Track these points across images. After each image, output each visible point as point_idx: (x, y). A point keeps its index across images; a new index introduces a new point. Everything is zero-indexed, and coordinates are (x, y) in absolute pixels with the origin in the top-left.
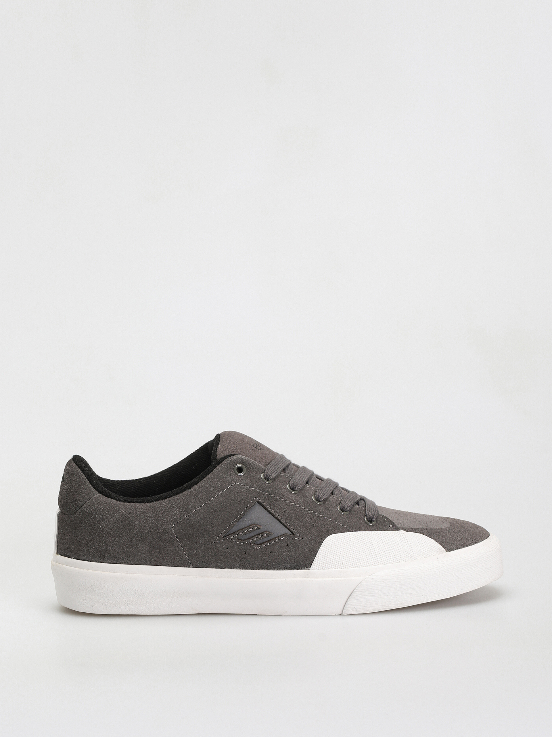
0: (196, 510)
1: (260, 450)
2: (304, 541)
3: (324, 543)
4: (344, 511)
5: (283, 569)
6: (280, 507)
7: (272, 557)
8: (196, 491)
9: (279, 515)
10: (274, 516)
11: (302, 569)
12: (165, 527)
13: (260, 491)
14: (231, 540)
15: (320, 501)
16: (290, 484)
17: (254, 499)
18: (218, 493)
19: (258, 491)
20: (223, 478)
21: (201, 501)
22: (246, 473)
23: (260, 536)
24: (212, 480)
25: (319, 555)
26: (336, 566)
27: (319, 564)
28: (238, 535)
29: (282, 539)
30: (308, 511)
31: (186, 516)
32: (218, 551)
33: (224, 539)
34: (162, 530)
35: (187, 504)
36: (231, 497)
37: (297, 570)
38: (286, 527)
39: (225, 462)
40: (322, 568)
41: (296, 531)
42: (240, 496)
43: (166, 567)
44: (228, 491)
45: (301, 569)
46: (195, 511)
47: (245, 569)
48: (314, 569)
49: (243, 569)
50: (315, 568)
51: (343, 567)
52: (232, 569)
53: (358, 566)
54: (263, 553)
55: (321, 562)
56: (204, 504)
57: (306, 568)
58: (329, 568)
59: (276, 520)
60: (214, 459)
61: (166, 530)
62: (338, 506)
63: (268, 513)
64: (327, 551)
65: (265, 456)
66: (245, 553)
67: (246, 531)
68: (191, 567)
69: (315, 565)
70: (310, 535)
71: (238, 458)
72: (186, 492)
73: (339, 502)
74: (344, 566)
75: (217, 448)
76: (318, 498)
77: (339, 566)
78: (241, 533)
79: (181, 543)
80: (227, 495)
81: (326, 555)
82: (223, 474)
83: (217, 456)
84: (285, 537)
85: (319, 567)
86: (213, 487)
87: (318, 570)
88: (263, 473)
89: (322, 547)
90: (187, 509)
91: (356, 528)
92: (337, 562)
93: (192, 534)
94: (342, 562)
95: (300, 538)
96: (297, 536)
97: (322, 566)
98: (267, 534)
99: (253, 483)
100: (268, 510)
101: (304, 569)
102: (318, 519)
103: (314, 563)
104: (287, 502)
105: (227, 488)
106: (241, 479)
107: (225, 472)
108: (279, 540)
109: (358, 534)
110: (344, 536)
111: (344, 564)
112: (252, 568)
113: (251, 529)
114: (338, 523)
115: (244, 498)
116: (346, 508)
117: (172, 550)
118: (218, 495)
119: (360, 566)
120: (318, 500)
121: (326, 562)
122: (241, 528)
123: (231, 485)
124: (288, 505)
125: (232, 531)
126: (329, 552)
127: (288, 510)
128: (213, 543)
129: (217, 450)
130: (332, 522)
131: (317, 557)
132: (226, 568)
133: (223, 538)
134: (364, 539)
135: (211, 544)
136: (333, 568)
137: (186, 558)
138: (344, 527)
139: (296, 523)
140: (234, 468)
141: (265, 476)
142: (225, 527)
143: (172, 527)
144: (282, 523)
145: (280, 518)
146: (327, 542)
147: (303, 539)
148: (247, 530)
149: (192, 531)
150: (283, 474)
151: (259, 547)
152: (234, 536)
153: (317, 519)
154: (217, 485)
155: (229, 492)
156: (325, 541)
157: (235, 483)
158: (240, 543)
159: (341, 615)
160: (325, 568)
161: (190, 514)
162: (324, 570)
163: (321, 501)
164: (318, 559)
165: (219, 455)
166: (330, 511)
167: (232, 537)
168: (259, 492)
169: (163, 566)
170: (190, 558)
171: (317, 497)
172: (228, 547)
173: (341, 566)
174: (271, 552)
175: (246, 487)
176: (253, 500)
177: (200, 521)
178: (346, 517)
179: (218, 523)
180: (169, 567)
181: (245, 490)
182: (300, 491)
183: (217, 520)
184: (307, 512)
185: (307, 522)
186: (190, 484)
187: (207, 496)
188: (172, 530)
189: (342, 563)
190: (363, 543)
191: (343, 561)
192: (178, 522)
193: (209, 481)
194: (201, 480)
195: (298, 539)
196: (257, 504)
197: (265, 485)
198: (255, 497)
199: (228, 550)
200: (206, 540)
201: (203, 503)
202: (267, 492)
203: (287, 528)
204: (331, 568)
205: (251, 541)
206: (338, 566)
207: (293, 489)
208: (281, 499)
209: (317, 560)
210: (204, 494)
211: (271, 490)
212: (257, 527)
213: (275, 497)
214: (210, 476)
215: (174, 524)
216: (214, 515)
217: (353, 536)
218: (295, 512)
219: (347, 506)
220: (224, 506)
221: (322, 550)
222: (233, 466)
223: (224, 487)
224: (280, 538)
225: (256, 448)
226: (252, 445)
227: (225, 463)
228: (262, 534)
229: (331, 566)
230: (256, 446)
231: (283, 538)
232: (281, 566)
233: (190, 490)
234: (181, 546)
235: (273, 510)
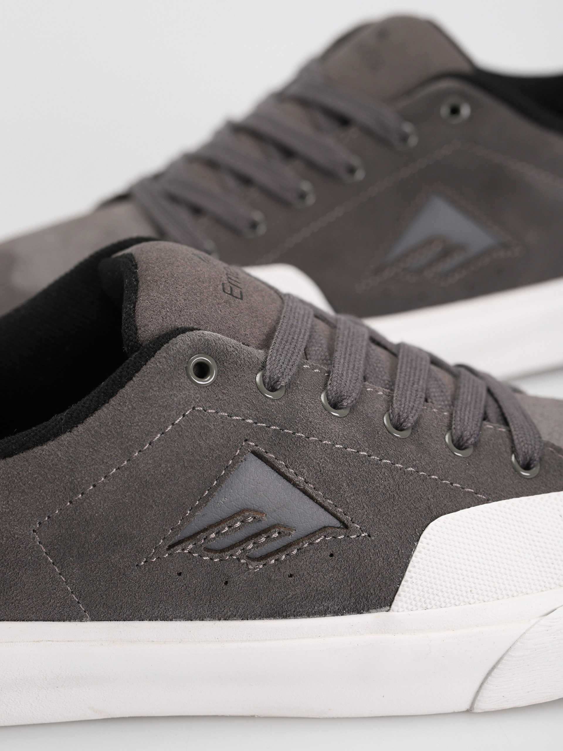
0: (94, 486)
1: (241, 299)
2: (372, 541)
3: (422, 543)
4: (462, 446)
5: (323, 613)
6: (309, 461)
7: (293, 589)
8: (92, 435)
9: (308, 480)
10: (295, 485)
11: (371, 611)
12: (17, 530)
13: (256, 423)
14: (189, 552)
15: (402, 430)
16: (327, 392)
17: (242, 446)
18: (150, 440)
19: (251, 424)
20: (162, 398)
21: (107, 463)
22: (219, 377)
23: (263, 539)
24: (132, 405)
25: (413, 575)
26: (454, 599)
27: (412, 597)
28: (205, 539)
29: (317, 541)
30: (379, 462)
31: (71, 502)
32: (157, 582)
33: (170, 552)
34: (7, 537)
35: (72, 470)
36: (184, 447)
37: (358, 613)
38: (326, 509)
39: (165, 355)
40: (421, 606)
41: (352, 519)
42: (208, 442)
43: (22, 622)
44: (177, 431)
45: (368, 611)
46: (92, 487)
47: (225, 619)
48: (401, 610)
49: (220, 620)
50: (402, 607)
51: (473, 598)
52: (191, 620)
53: (510, 593)
54: (270, 580)
55: (418, 590)
56: (115, 470)
57: (381, 607)
58: (438, 603)
59: (301, 493)
60: (132, 341)
61: (17, 538)
62: (446, 435)
63: (279, 477)
64: (431, 562)
65: (256, 317)
66: (226, 583)
67: (227, 529)
68: (86, 621)
69: (404, 599)
70: (388, 525)
71: (196, 340)
72: (65, 438)
73: (446, 421)
74: (476, 596)
75: (134, 307)
76: (399, 419)
77: (463, 596)
78: (213, 535)
79: (58, 567)
80: (175, 441)
81: (428, 571)
82: (159, 388)
83: (139, 332)
84: (325, 536)
85: (414, 603)
86: (138, 425)
87: (411, 612)
88: (259, 371)
89: (420, 552)
90: (71, 483)
91: (496, 491)
92: (458, 588)
93: (87, 545)
94: (471, 587)
95: (363, 535)
96: (355, 531)
97: (420, 601)
98: (279, 533)
99: (238, 405)
100: (279, 470)
101: (374, 610)
102: (404, 478)
103: (399, 595)
104: (325, 444)
105: (173, 424)
106: (208, 396)
107: (164, 382)
108: (310, 544)
109: (504, 507)
110: (472, 519)
111: (474, 591)
112: (244, 617)
113: (238, 524)
114: (452, 484)
115: (217, 445)
116: (468, 440)
117: (36, 584)
118: (150, 444)
119: (515, 594)
120: (399, 427)
121: (430, 591)
122: (213, 521)
123: (184, 415)
124: (329, 451)
125: (188, 531)
126: (436, 563)
127: (330, 465)
128: (143, 563)
129: (134, 310)
130: (437, 484)
131: (408, 579)
132: (175, 618)
133: (168, 549)
134: (517, 521)
135: (137, 565)
136: (449, 605)
137: (72, 601)
138: (468, 492)
139: (350, 497)
140: (186, 368)
141: (267, 380)
142: (172, 522)
143: (34, 531)
144: (317, 500)
145: (309, 488)
146: (431, 539)
147: (369, 536)
148: (229, 527)
149: (86, 537)
150: (306, 364)
151: (261, 567)
152: (195, 544)
153: (401, 480)
154: (146, 417)
155: (179, 435)
156: (425, 538)
157: (194, 408)
158: (211, 559)
159: (469, 711)
160: (429, 606)
161: (80, 496)
162: (427, 610)
163: (406, 428)
164: (410, 585)
165: (142, 329)
166: (430, 454)
167: (191, 546)
168: (255, 425)
169: (15, 621)
170: (84, 600)
171: (397, 417)
172: (181, 571)
173: (468, 598)
174: (291, 576)
175: (222, 417)
176: (240, 449)
177: (108, 513)
178: (469, 463)
179: (155, 515)
180: (29, 622)
181: (219, 425)
182: (353, 408)
183: (151, 506)
184: (377, 464)
185: (378, 491)
186: (75, 414)
187: (121, 449)
188: (34, 538)
189: (469, 590)
190: (516, 531)
191: (473, 585)
192: (49, 517)
193: (126, 408)
194: (103, 404)
195: (358, 536)
196: (253, 458)
197: (269, 405)
198: (246, 440)
199: (181, 577)
200: (123, 557)
201: (112, 466)
202: (275, 424)
203: (329, 512)
204: (443, 604)
205: (240, 552)
206: (461, 598)
207: (335, 406)
208: (311, 439)
209: (408, 587)
210: (113, 443)
211: (284, 418)
212: (254, 518)
213: (294, 433)
214: (127, 394)
215: (40, 523)
216: (143, 497)
217: (493, 514)
218: (347, 468)
219: (468, 434)
220: (168, 472)
221: (420, 560)
222: (184, 363)
223: (164, 422)
224: (313, 539)
225: (231, 294)
226: (220, 287)
227: (165, 357)
228: (268, 534)
229: (442, 599)
230: (231, 288)
231: (319, 540)
232: (316, 608)
233: (75, 431)
234: (60, 574)
235: (293, 469)
